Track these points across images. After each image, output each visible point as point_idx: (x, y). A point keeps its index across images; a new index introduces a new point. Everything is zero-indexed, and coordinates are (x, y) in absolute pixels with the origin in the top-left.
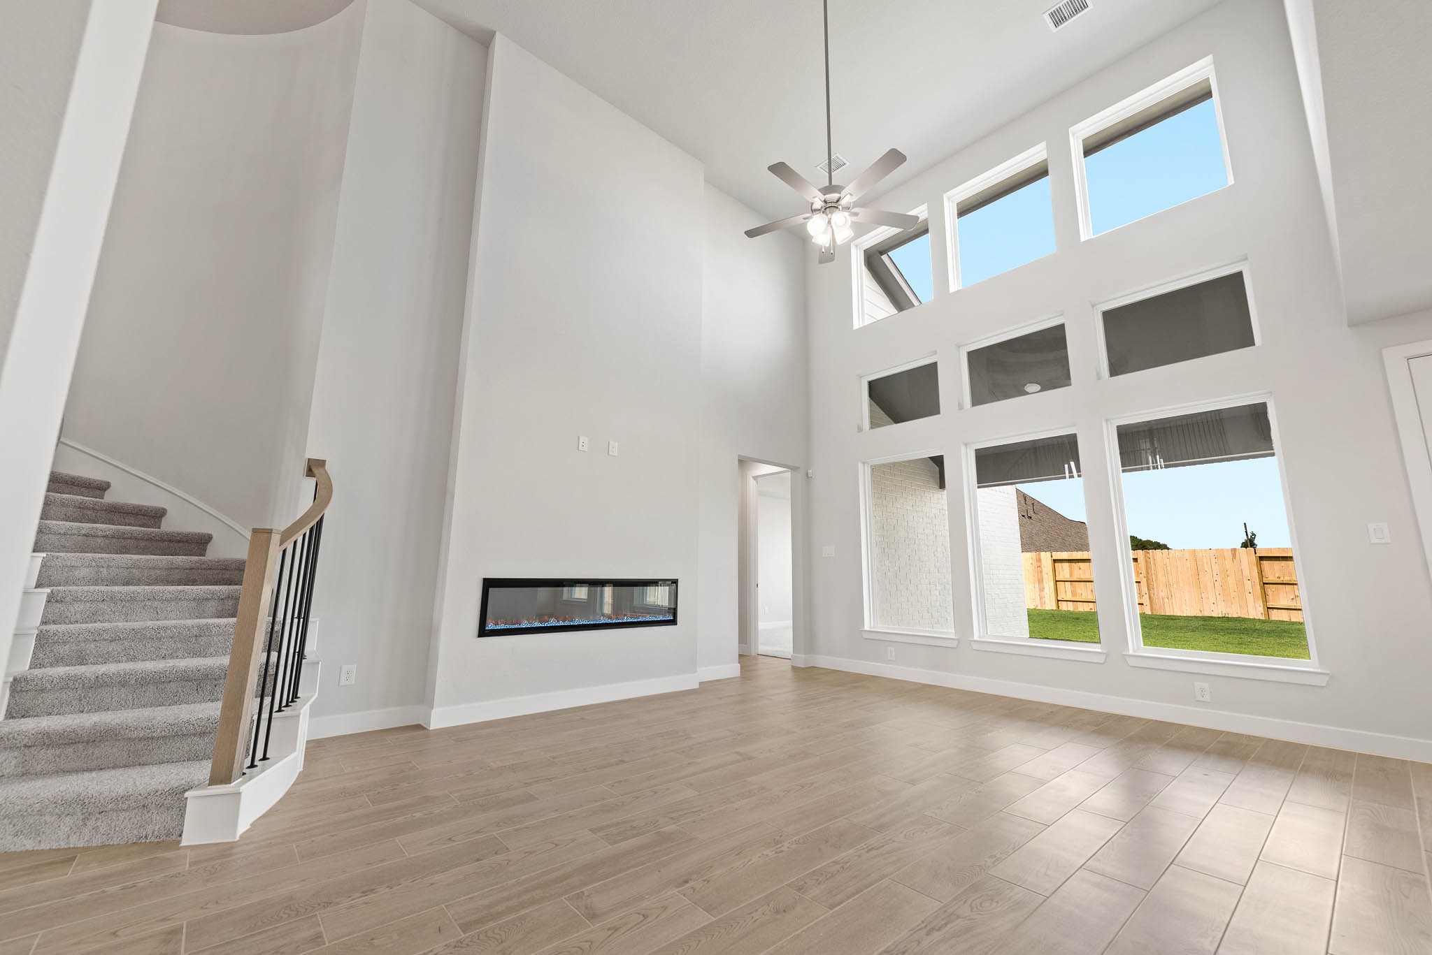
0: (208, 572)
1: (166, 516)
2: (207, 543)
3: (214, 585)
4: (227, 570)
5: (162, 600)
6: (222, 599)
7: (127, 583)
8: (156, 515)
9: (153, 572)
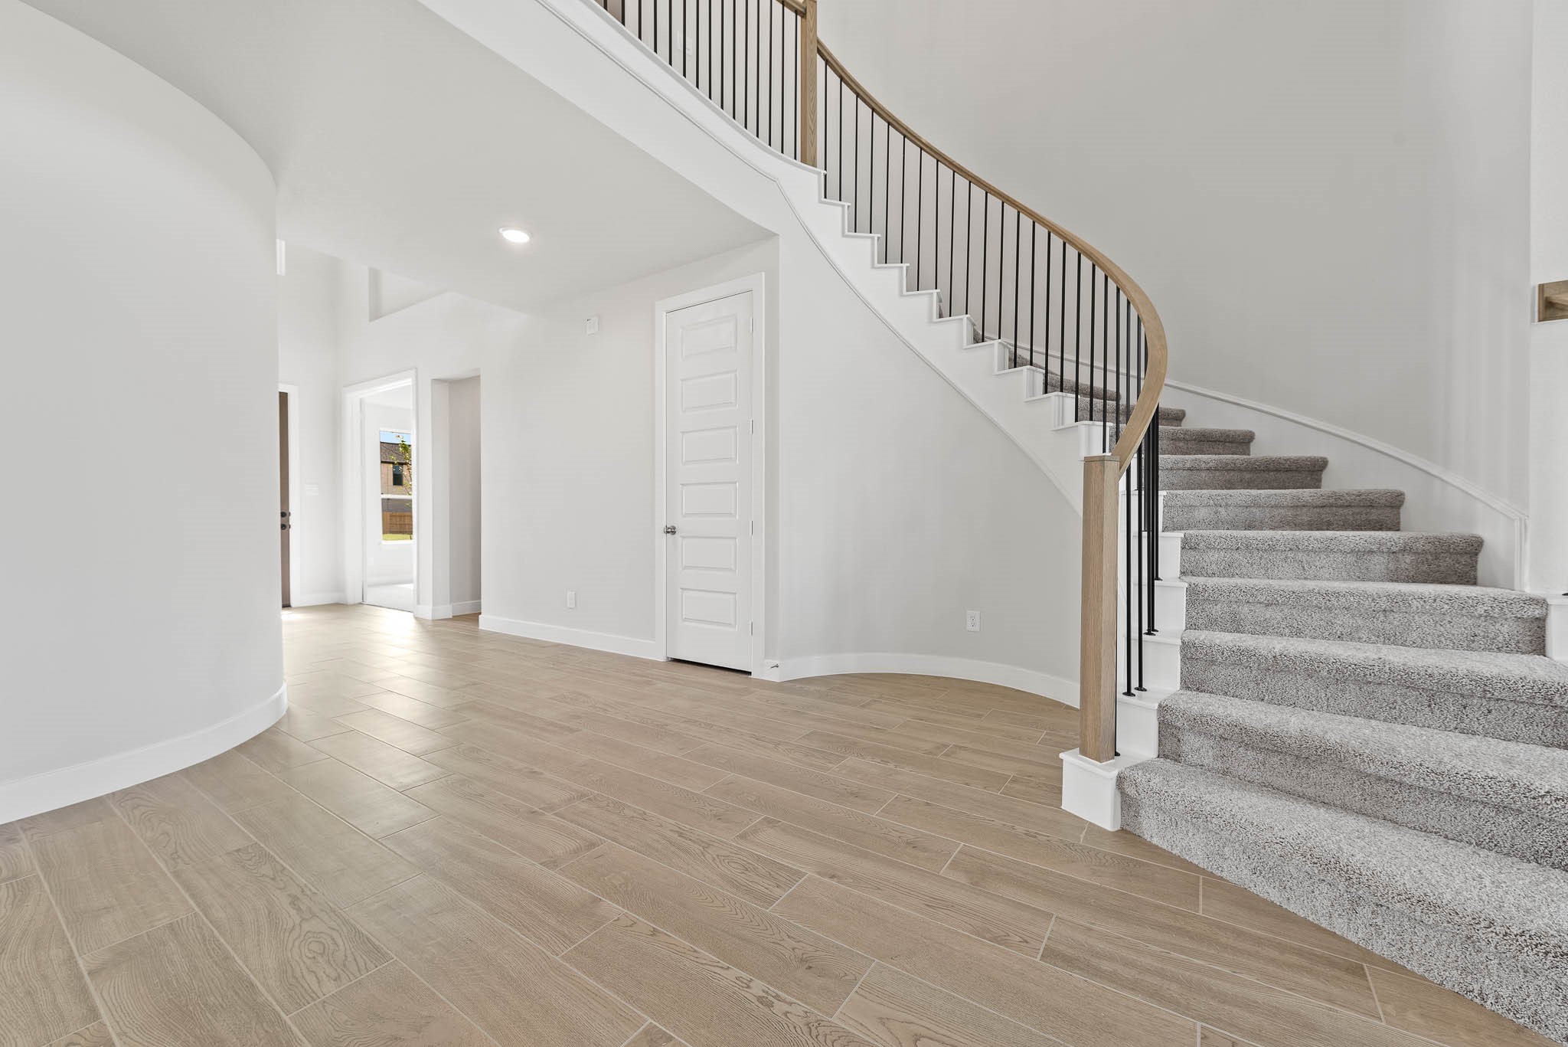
0: (1346, 511)
1: (1254, 441)
2: (1322, 471)
3: (1357, 530)
4: (1373, 507)
5: (1307, 551)
6: (1394, 553)
7: (1250, 527)
8: (1242, 441)
9: (1276, 512)
